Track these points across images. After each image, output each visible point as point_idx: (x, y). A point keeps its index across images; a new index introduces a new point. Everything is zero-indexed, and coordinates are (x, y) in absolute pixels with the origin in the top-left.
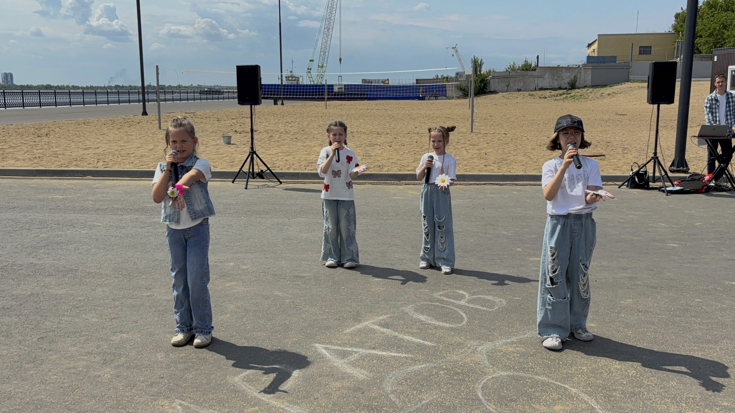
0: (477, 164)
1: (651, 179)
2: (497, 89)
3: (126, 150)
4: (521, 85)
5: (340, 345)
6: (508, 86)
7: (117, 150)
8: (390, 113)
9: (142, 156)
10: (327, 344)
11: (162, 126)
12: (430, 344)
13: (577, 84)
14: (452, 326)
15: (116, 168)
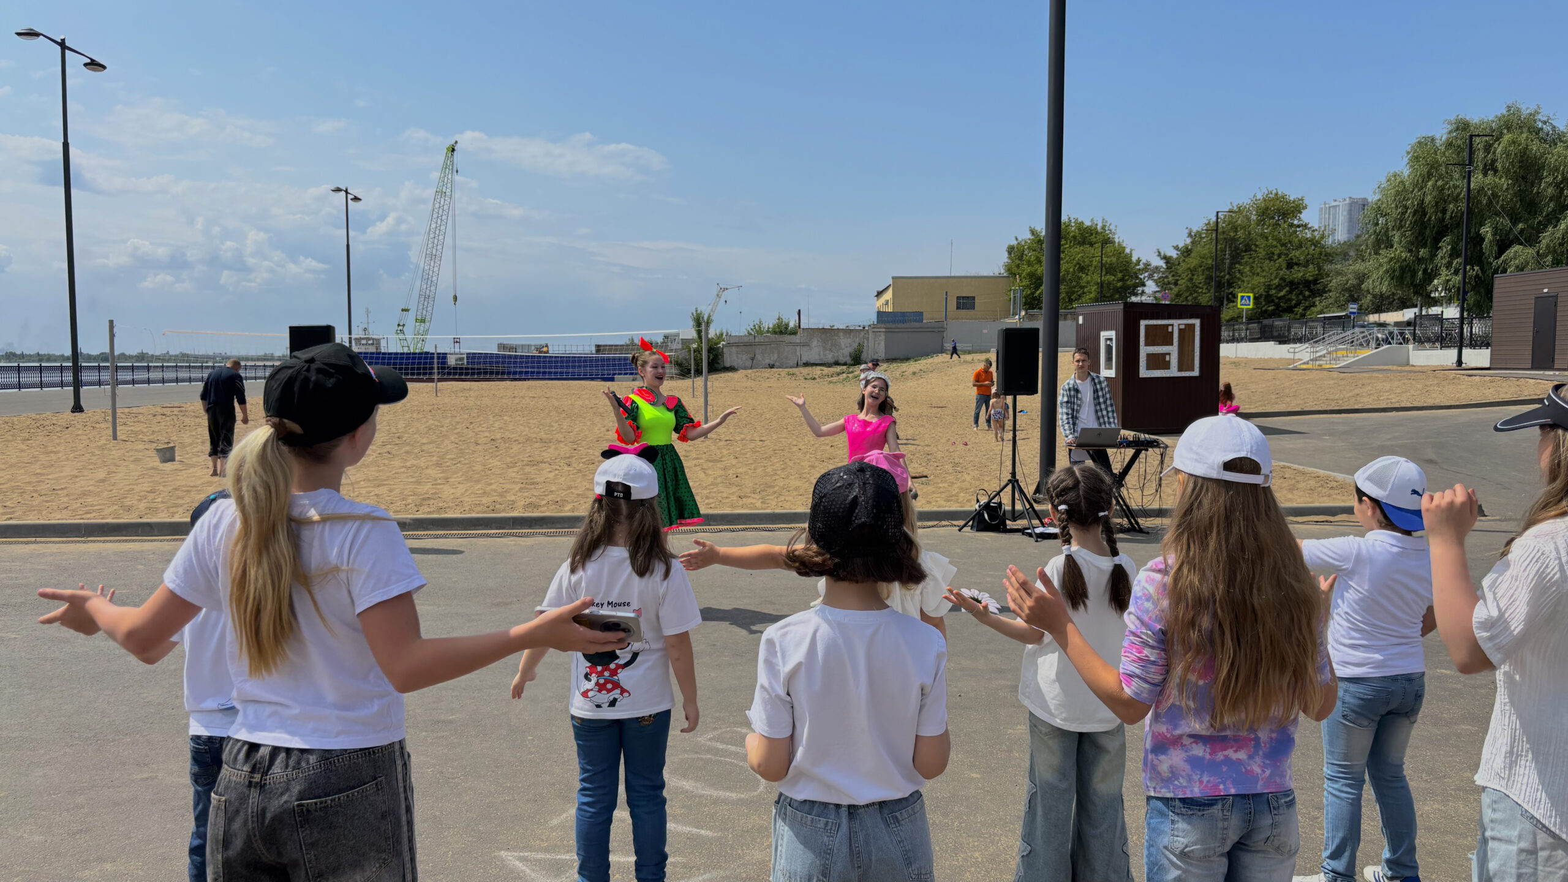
0: (725, 495)
1: (1008, 515)
2: (735, 365)
3: (47, 481)
4: (773, 358)
5: (546, 850)
6: (753, 359)
7: (29, 482)
8: (556, 404)
9: (84, 494)
10: (522, 850)
11: (118, 433)
12: (709, 833)
13: (864, 357)
14: (743, 796)
15: (32, 520)
